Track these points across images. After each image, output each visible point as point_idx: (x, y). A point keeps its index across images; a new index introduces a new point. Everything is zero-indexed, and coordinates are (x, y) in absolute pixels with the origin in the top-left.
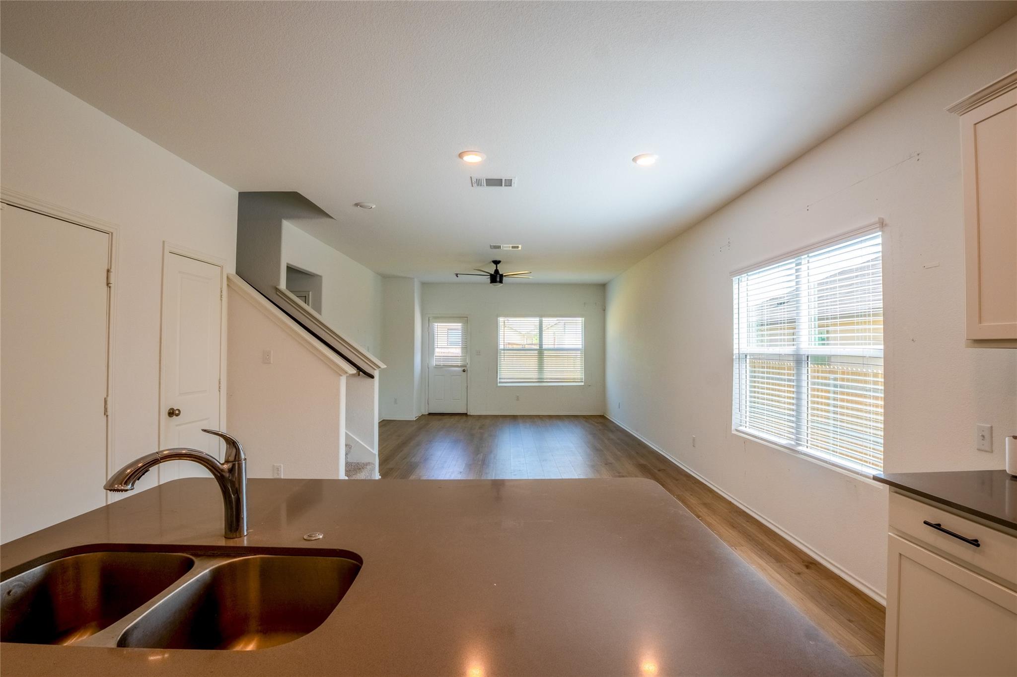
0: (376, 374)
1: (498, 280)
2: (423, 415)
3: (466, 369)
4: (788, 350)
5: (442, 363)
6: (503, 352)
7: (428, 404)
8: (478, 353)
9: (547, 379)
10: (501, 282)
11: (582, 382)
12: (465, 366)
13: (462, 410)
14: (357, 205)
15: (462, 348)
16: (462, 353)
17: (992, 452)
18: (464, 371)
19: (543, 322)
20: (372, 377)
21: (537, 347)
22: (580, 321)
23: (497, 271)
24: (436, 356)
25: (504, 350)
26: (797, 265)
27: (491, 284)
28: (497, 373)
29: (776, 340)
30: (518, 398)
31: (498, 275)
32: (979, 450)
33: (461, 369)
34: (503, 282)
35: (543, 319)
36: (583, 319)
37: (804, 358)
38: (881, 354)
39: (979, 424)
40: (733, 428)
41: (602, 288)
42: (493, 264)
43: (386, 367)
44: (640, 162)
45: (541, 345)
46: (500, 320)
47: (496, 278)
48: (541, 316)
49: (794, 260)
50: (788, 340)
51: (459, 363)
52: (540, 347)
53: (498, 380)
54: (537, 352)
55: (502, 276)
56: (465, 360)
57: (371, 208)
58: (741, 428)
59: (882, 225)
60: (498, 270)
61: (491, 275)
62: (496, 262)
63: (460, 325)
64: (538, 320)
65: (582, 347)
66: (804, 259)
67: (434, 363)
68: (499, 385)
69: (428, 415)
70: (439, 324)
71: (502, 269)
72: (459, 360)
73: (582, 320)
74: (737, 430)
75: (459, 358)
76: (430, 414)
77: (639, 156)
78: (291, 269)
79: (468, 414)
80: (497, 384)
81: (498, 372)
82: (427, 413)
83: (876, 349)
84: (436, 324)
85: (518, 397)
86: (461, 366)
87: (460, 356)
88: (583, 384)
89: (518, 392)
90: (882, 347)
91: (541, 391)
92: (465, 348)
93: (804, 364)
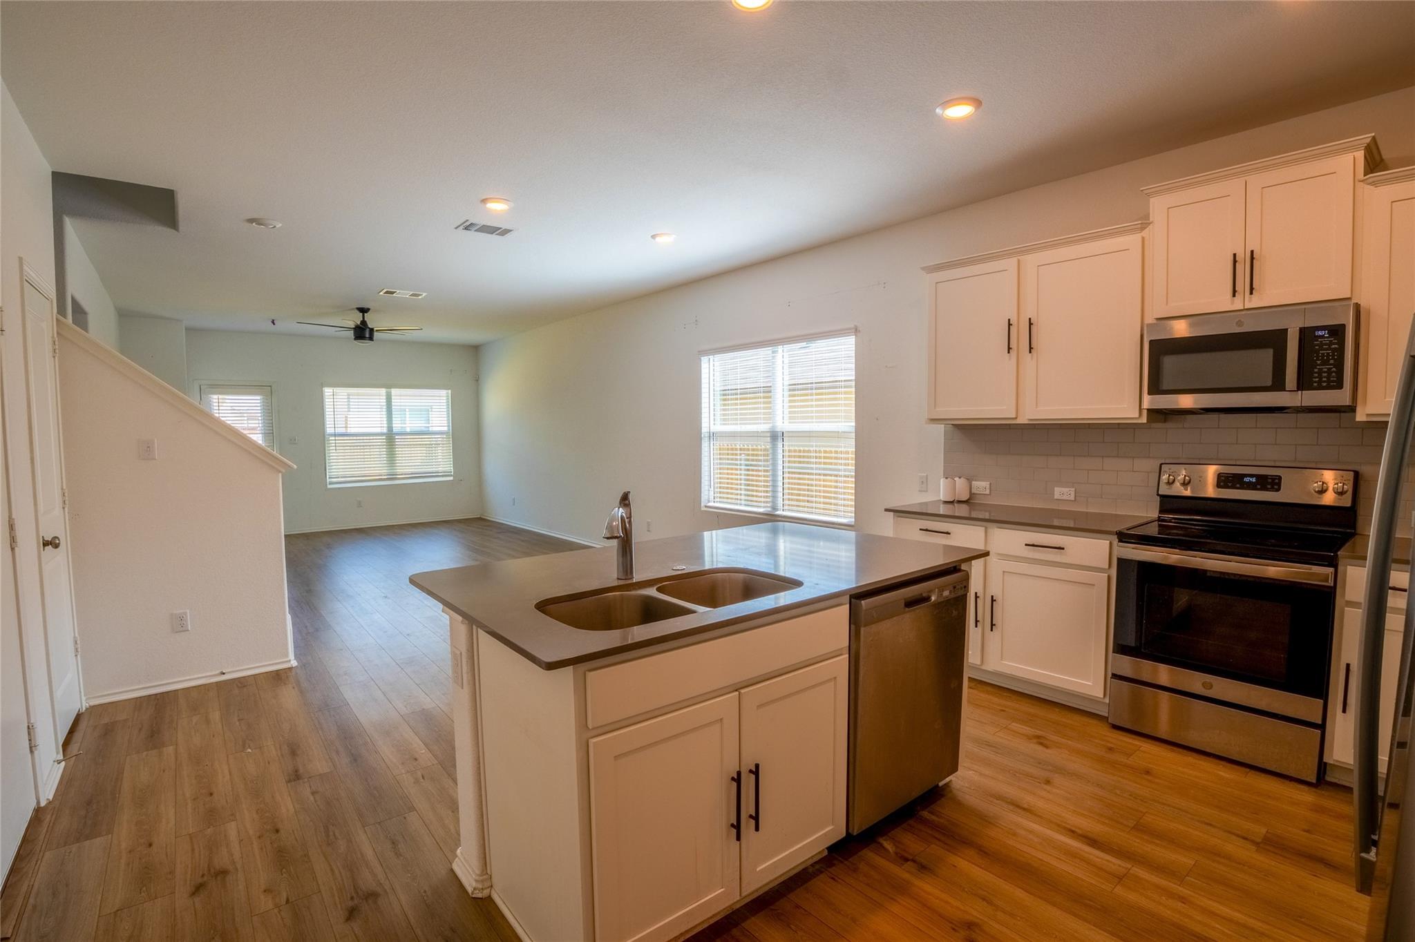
1: (367, 336)
4: (764, 427)
6: (334, 438)
8: (292, 441)
9: (402, 474)
10: (371, 338)
11: (451, 476)
14: (251, 221)
15: (265, 433)
17: (927, 491)
19: (392, 394)
21: (385, 430)
22: (444, 392)
23: (364, 322)
25: (335, 435)
26: (773, 352)
27: (356, 342)
28: (325, 470)
29: (746, 419)
30: (359, 505)
31: (368, 329)
32: (920, 491)
34: (374, 338)
35: (392, 391)
36: (450, 391)
37: (780, 434)
38: (854, 430)
39: (920, 474)
40: (702, 505)
41: (475, 351)
42: (358, 312)
44: (658, 239)
45: (390, 428)
46: (326, 390)
47: (362, 332)
48: (388, 386)
49: (770, 348)
50: (764, 419)
52: (389, 431)
53: (328, 480)
54: (384, 437)
55: (372, 330)
57: (275, 227)
58: (710, 504)
59: (856, 331)
60: (366, 322)
61: (355, 328)
62: (363, 311)
63: (259, 398)
64: (384, 392)
65: (449, 430)
66: (780, 348)
68: (329, 486)
70: (221, 397)
71: (372, 321)
73: (447, 393)
74: (706, 506)
77: (662, 234)
80: (326, 485)
81: (327, 468)
83: (846, 424)
84: (216, 397)
85: (360, 502)
88: (451, 478)
89: (358, 495)
90: (854, 424)
91: (392, 491)
92: (269, 433)
93: (780, 440)
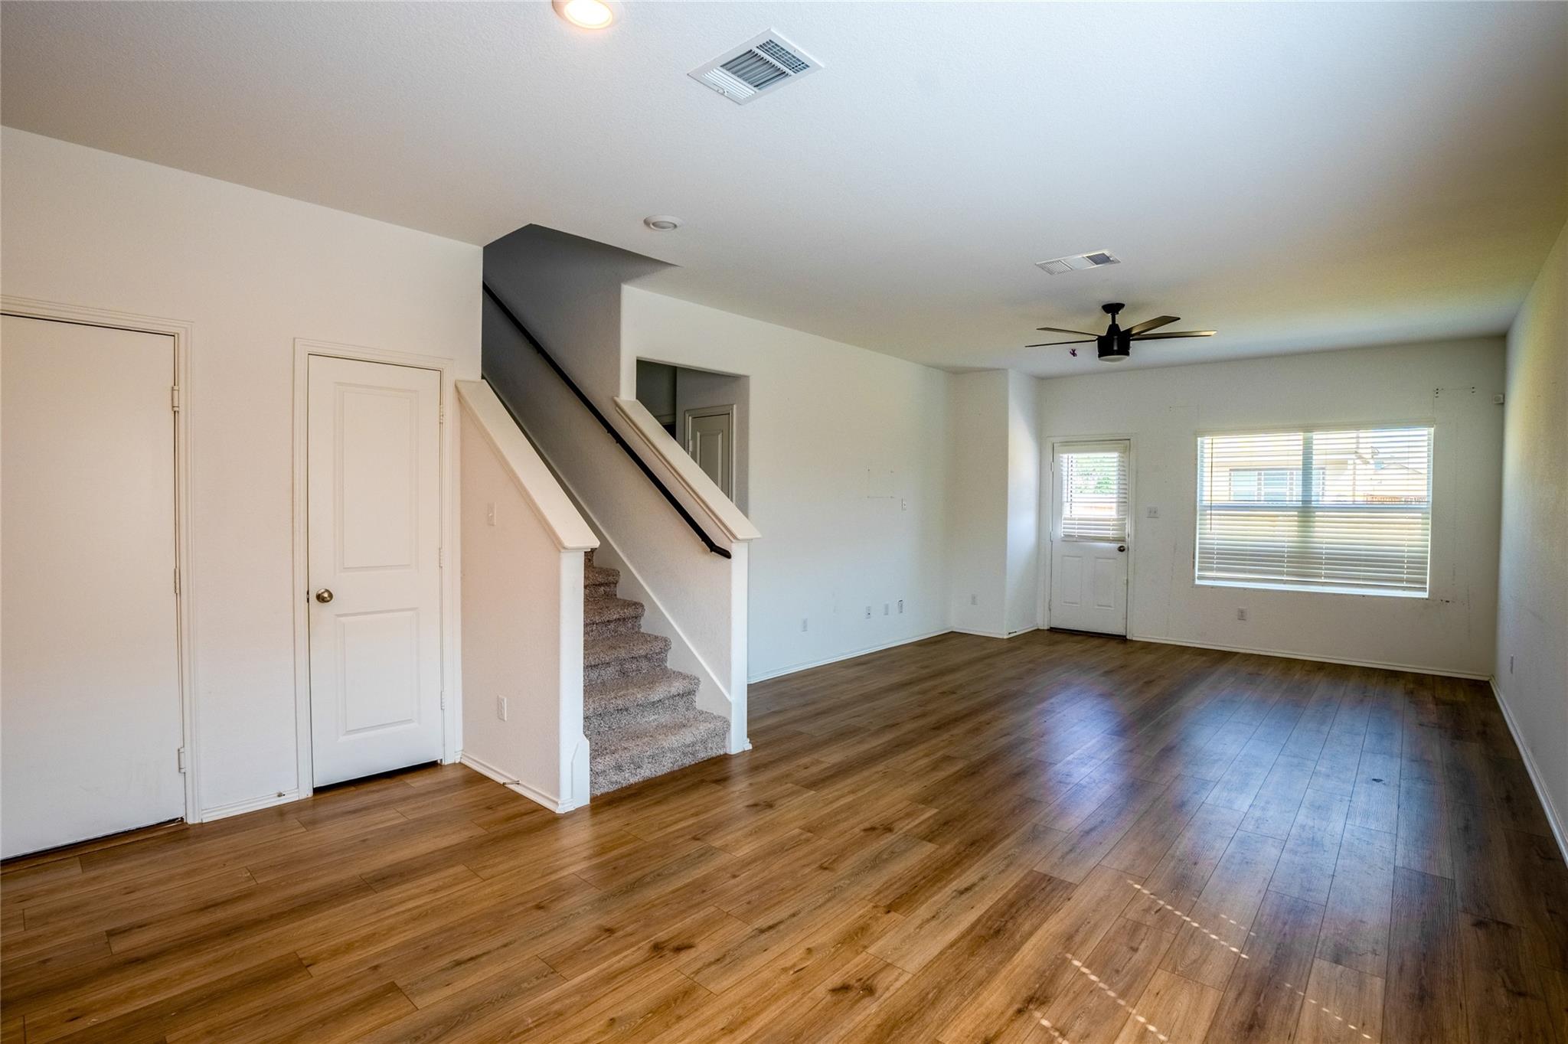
0: (734, 549)
2: (1038, 630)
3: (1126, 546)
5: (1076, 532)
6: (1209, 512)
7: (1050, 610)
8: (1153, 513)
9: (1320, 577)
10: (1124, 351)
11: (1424, 589)
12: (1123, 540)
13: (1116, 629)
15: (1119, 502)
16: (1118, 511)
18: (1121, 549)
19: (1315, 442)
20: (726, 554)
21: (1297, 501)
22: (1423, 437)
23: (1114, 328)
24: (1065, 519)
25: (1212, 508)
30: (1242, 615)
31: (1118, 337)
33: (1117, 545)
35: (1315, 437)
36: (1433, 429)
41: (1493, 343)
43: (759, 536)
45: (1307, 496)
46: (1201, 442)
47: (1111, 344)
48: (1308, 429)
51: (1111, 534)
52: (1304, 503)
53: (1198, 573)
54: (1295, 513)
55: (1125, 338)
56: (1122, 527)
60: (1117, 326)
61: (1100, 339)
62: (1112, 310)
63: (1115, 455)
64: (1301, 437)
65: (1428, 503)
67: (1060, 531)
68: (1197, 582)
69: (1048, 630)
70: (1071, 456)
72: (1111, 528)
73: (1428, 434)
75: (1111, 523)
76: (1053, 630)
78: (645, 368)
79: (1128, 638)
80: (1194, 580)
81: (1198, 555)
82: (1046, 627)
84: (1065, 456)
85: (1242, 612)
86: (1114, 540)
87: (1114, 520)
88: (1425, 595)
89: (1242, 600)
92: (1123, 504)
